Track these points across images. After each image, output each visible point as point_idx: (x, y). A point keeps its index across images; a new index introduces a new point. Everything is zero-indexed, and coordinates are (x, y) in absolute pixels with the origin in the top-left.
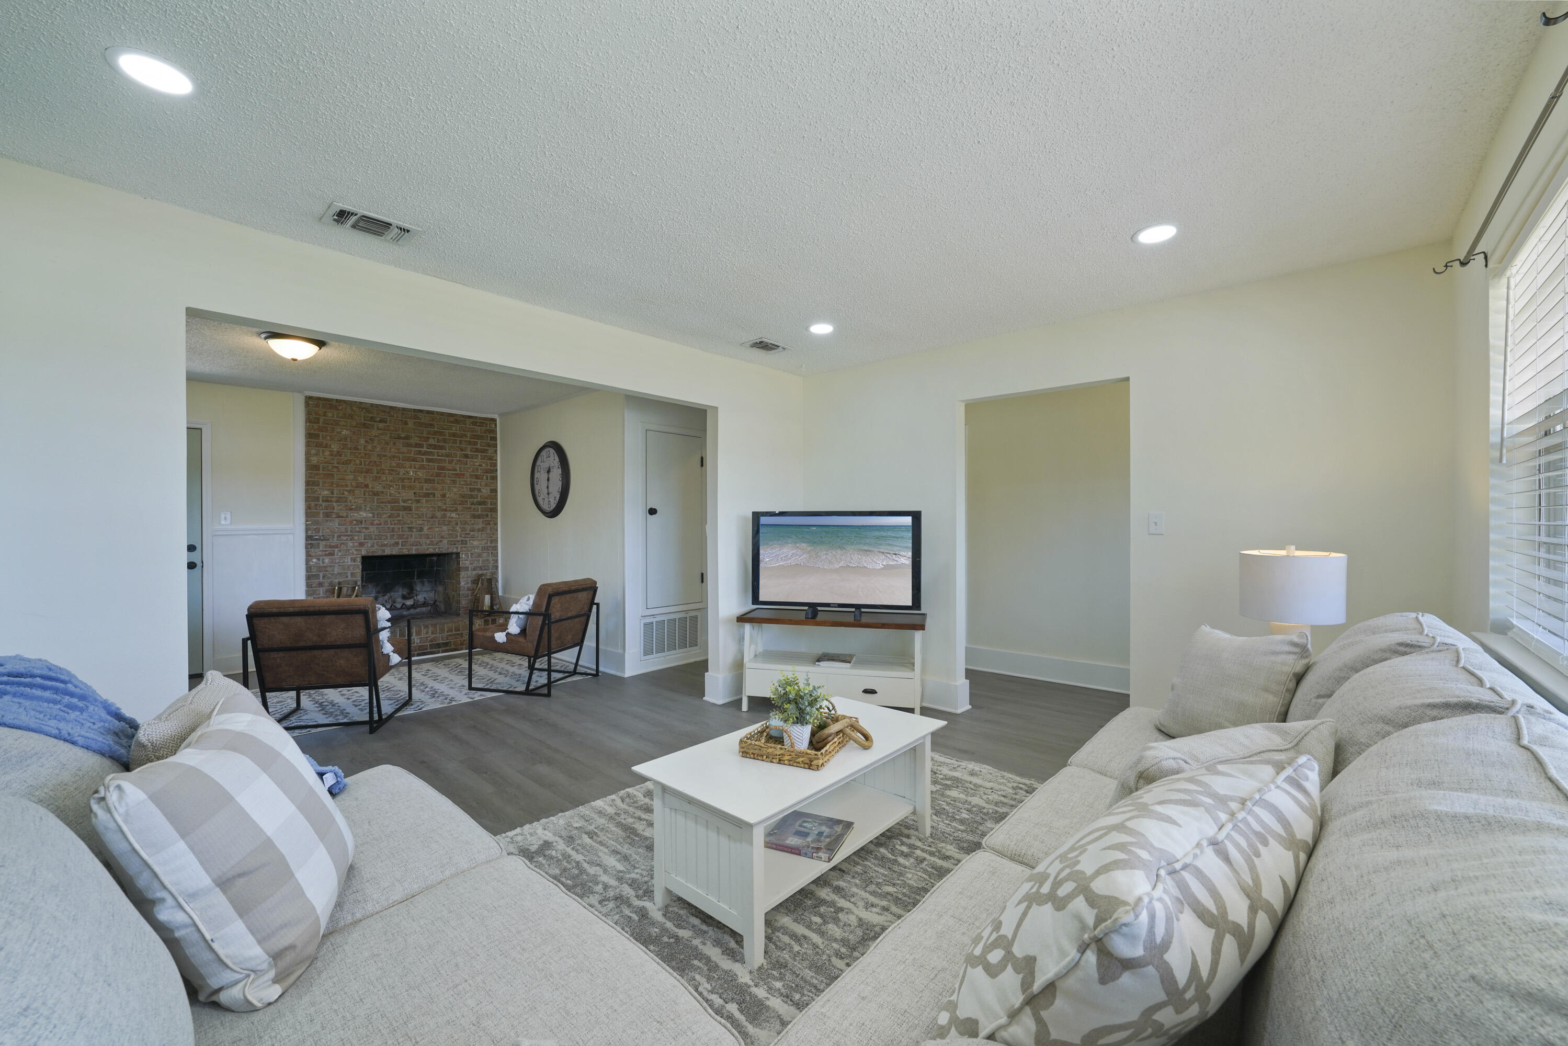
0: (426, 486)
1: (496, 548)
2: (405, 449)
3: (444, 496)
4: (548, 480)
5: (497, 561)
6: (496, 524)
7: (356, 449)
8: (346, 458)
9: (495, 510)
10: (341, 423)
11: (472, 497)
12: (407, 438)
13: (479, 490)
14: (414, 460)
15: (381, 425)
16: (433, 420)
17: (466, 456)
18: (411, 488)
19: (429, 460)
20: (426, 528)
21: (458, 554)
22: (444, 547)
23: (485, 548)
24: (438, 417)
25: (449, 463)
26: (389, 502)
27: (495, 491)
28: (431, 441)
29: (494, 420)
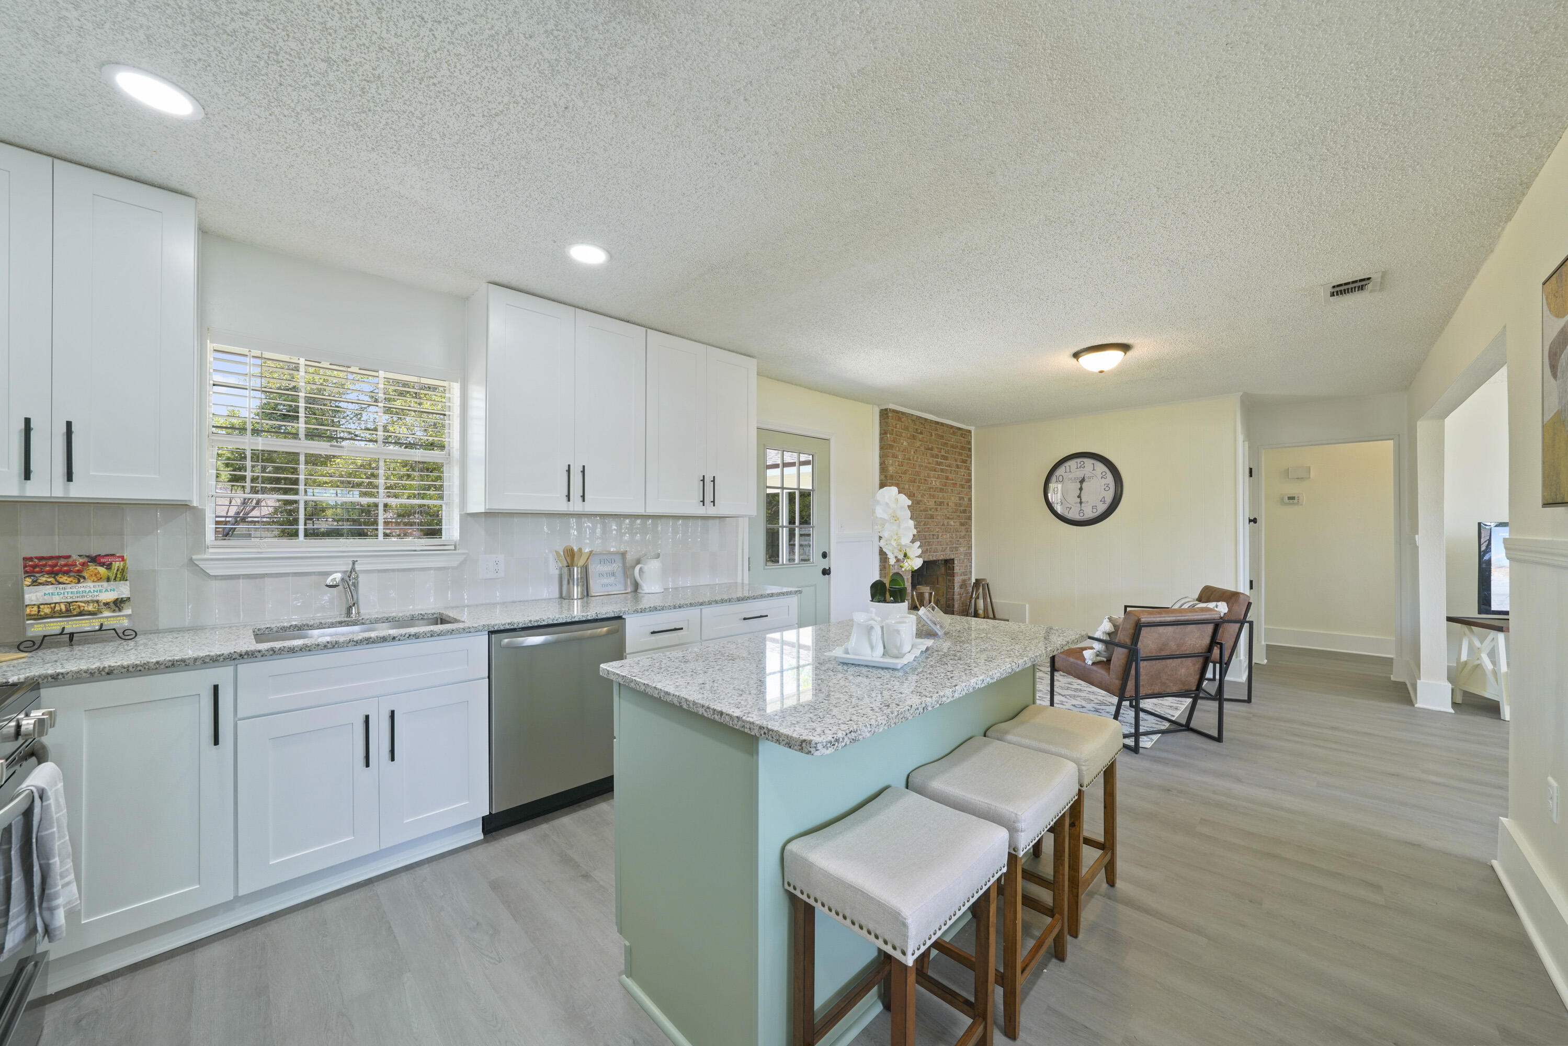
0: (941, 494)
1: (970, 554)
2: (931, 460)
3: (948, 504)
4: (1081, 489)
5: (971, 566)
6: (971, 532)
7: (910, 460)
8: (905, 468)
9: (970, 518)
10: (904, 435)
11: (960, 506)
12: (932, 449)
13: (963, 498)
14: (935, 471)
15: (921, 436)
16: (943, 432)
17: (957, 466)
18: (934, 497)
19: (942, 470)
20: (940, 535)
21: (953, 559)
22: (948, 555)
23: (966, 554)
24: (945, 428)
25: (951, 473)
26: (924, 511)
27: (970, 500)
28: (943, 453)
29: (970, 432)
